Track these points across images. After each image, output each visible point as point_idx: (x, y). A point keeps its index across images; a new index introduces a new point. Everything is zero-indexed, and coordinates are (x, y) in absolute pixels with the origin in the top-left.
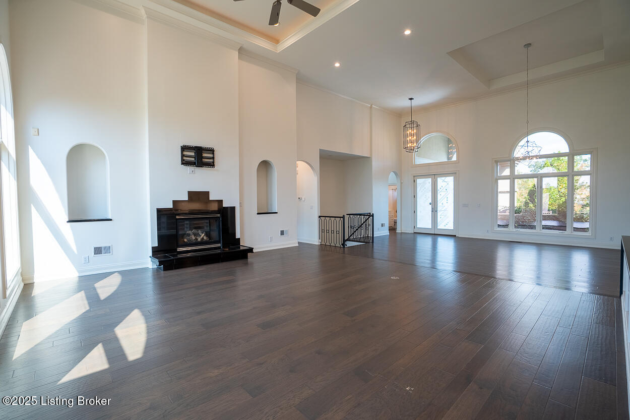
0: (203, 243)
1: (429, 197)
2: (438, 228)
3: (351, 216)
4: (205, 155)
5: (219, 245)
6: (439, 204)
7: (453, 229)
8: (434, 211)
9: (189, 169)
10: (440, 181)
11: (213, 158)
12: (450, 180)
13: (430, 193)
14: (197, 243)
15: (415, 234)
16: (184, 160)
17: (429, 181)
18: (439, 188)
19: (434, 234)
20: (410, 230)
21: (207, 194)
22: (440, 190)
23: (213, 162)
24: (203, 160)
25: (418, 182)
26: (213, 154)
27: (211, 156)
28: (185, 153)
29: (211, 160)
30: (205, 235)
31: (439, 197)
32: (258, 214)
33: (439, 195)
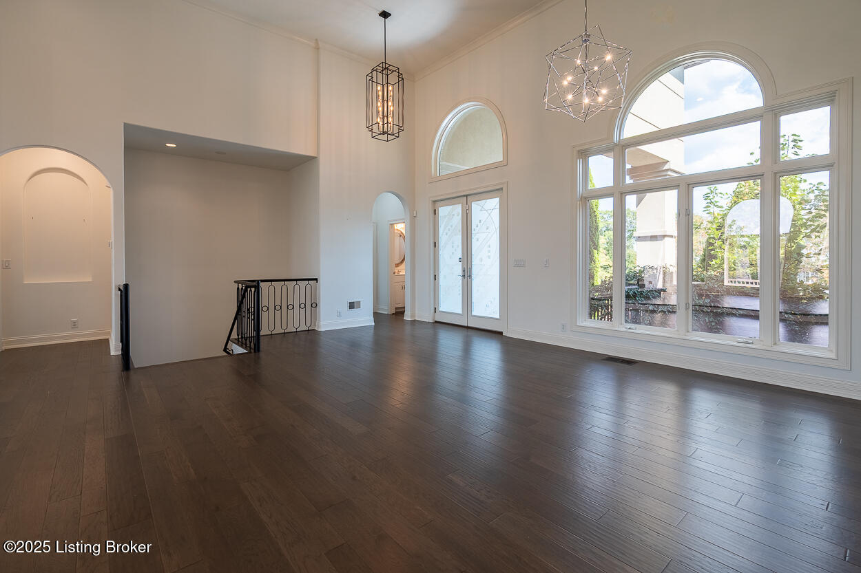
1: (458, 246)
2: (473, 314)
6: (476, 262)
7: (497, 316)
8: (467, 275)
10: (476, 208)
12: (493, 203)
13: (460, 237)
15: (436, 324)
17: (457, 209)
18: (474, 226)
19: (468, 327)
20: (427, 317)
22: (477, 229)
25: (440, 214)
31: (475, 245)
33: (474, 241)
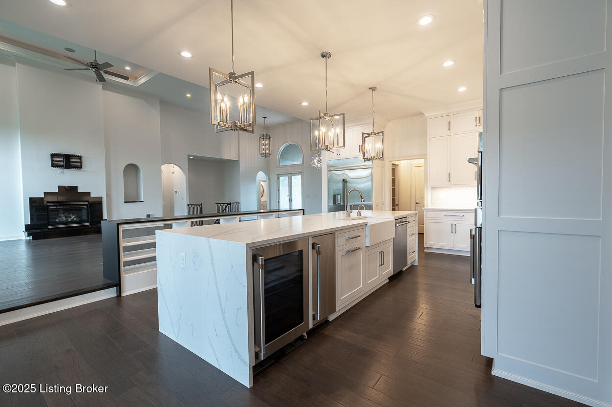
0: (72, 222)
1: (287, 191)
3: (219, 205)
4: (72, 160)
5: (88, 224)
6: (293, 196)
8: (291, 200)
9: (58, 170)
10: (293, 178)
11: (81, 162)
12: (299, 177)
13: (288, 188)
14: (67, 223)
16: (53, 164)
17: (287, 178)
21: (76, 188)
22: (294, 185)
23: (81, 165)
24: (71, 163)
25: (280, 179)
26: (81, 159)
27: (79, 161)
28: (55, 159)
29: (79, 164)
30: (75, 217)
31: (293, 191)
32: (125, 202)
33: (293, 189)
